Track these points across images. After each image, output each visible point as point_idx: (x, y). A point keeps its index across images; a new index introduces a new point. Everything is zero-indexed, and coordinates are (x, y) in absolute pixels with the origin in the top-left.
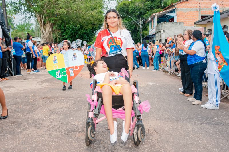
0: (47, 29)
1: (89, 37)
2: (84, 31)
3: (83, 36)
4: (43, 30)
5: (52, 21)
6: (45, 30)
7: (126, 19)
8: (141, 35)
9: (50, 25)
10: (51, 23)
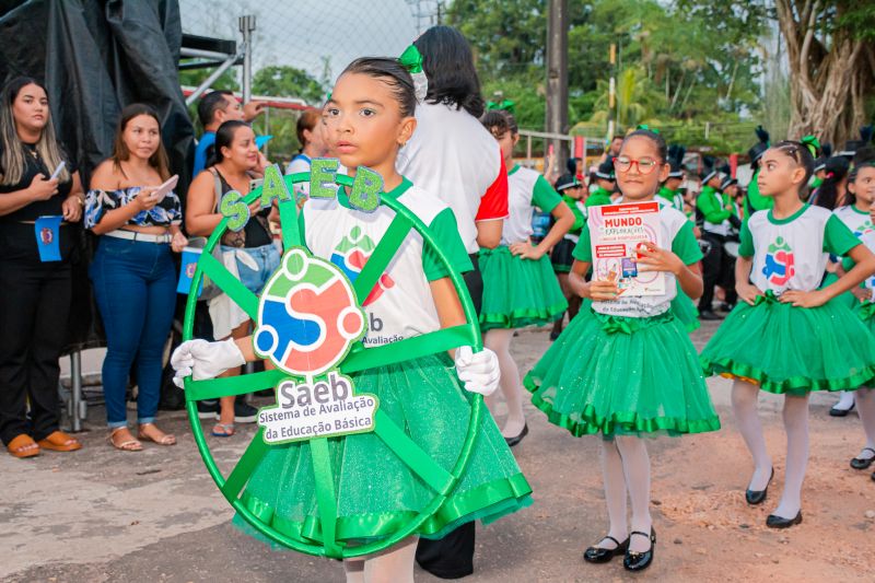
0: (832, 86)
5: (862, 28)
6: (819, 94)
9: (852, 57)
10: (857, 47)
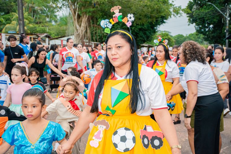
0: (83, 24)
1: (146, 35)
2: (140, 27)
3: (138, 34)
4: (78, 26)
5: (88, 13)
6: (80, 26)
7: (205, 7)
8: (227, 30)
9: (87, 18)
10: (87, 16)
